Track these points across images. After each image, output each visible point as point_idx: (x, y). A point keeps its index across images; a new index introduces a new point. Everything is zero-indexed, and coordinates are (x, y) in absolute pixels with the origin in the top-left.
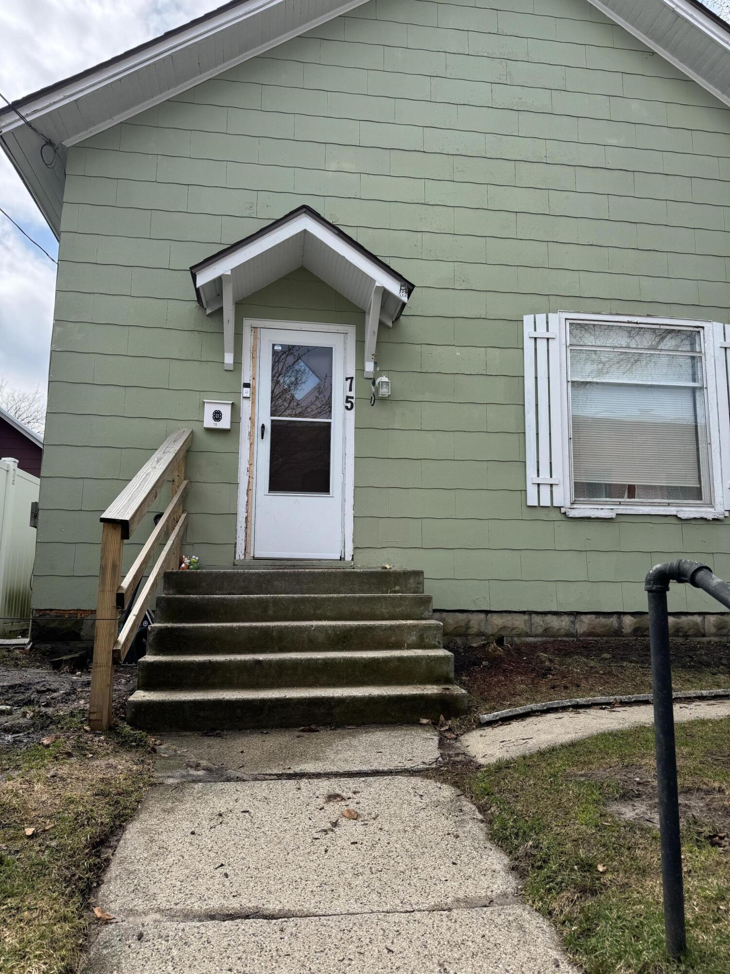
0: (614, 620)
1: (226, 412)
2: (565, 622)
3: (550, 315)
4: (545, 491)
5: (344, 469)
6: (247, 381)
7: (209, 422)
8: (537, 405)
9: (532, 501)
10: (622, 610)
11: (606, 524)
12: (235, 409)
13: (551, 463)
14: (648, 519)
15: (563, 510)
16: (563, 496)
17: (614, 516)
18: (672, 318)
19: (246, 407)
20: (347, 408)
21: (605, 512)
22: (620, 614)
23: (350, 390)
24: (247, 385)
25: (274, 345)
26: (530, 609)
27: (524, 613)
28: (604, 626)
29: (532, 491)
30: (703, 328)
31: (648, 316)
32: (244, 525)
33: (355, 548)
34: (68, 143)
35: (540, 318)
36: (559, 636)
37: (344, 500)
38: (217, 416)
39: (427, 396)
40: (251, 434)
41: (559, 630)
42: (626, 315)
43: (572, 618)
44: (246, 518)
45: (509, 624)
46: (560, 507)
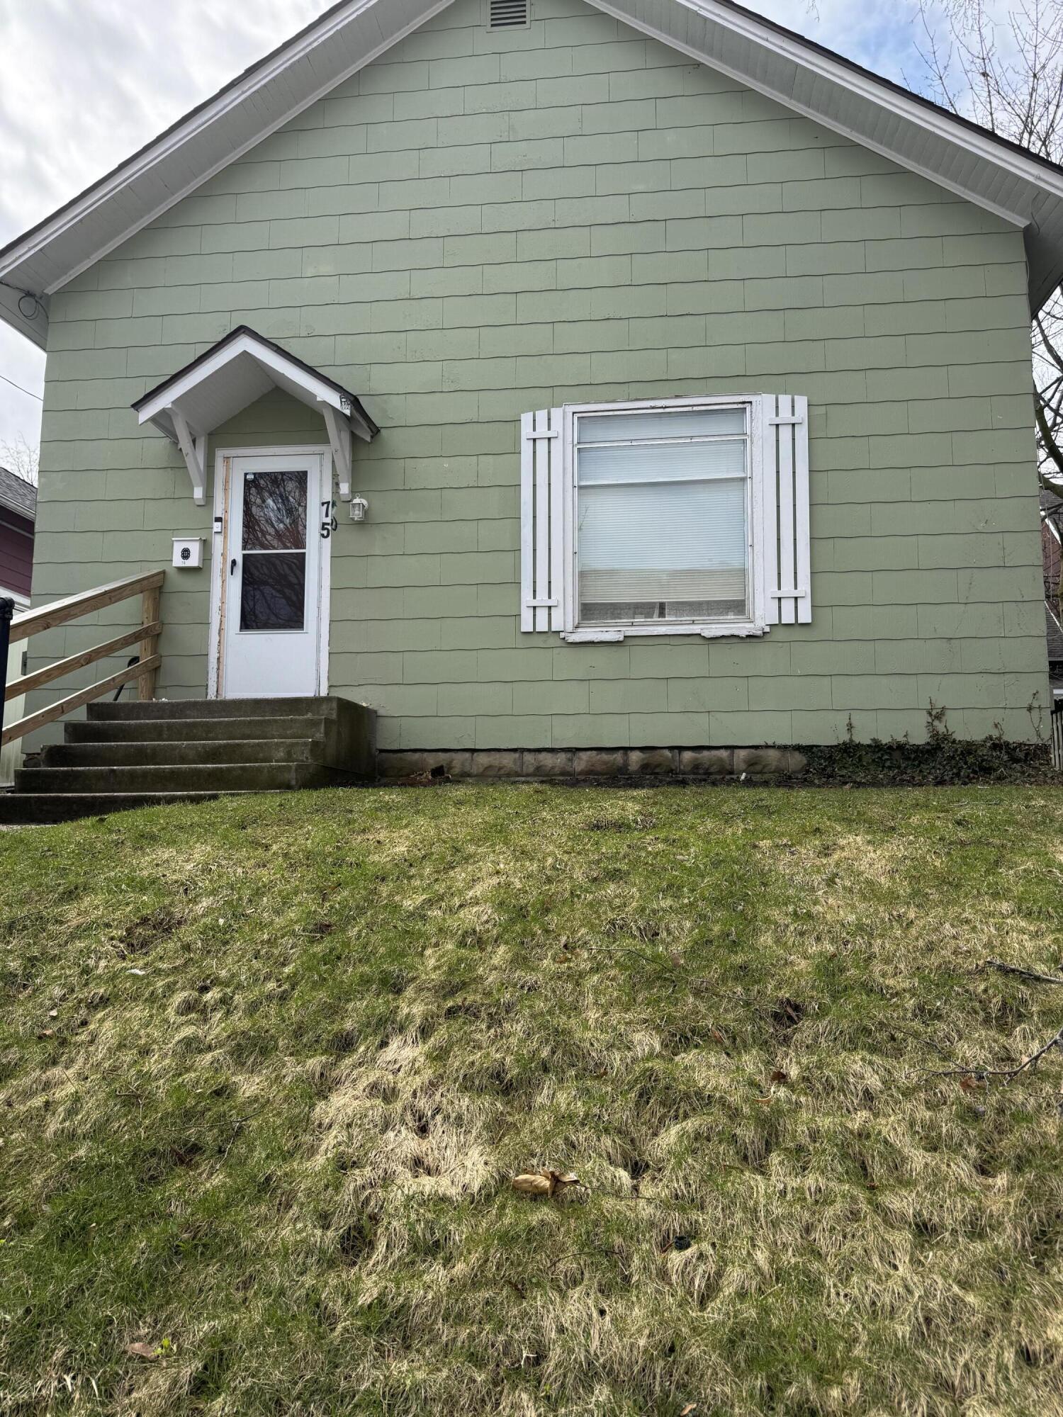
0: (618, 757)
1: (195, 549)
2: (561, 759)
3: (553, 410)
4: (542, 615)
5: (319, 601)
6: (219, 515)
7: (178, 561)
8: (534, 517)
9: (527, 626)
10: (627, 745)
11: (614, 649)
12: (206, 545)
13: (550, 582)
14: (666, 641)
15: (562, 635)
16: (564, 619)
17: (621, 639)
18: (707, 396)
19: (218, 542)
20: (323, 536)
21: (611, 635)
22: (626, 750)
23: (327, 516)
24: (219, 520)
25: (246, 474)
26: (520, 746)
27: (515, 750)
28: (605, 763)
29: (526, 615)
30: (751, 402)
31: (677, 397)
32: (216, 667)
33: (330, 686)
34: (50, 290)
35: (542, 415)
36: (555, 775)
37: (319, 636)
38: (186, 554)
39: (411, 517)
40: (223, 571)
41: (553, 768)
42: (648, 399)
43: (569, 755)
44: (218, 659)
45: (496, 763)
46: (559, 632)
